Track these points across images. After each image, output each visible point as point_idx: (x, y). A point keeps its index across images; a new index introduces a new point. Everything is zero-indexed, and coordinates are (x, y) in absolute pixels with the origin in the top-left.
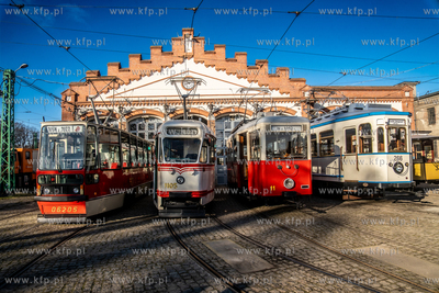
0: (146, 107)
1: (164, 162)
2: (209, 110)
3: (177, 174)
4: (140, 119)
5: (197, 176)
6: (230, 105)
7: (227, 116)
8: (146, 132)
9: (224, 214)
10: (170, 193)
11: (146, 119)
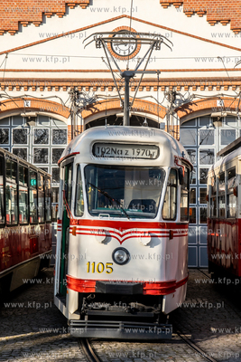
0: (30, 93)
1: (87, 216)
2: (166, 104)
3: (114, 244)
4: (18, 118)
5: (157, 250)
6: (214, 92)
7: (206, 117)
8: (31, 147)
9: (210, 335)
10: (98, 283)
11: (29, 119)
